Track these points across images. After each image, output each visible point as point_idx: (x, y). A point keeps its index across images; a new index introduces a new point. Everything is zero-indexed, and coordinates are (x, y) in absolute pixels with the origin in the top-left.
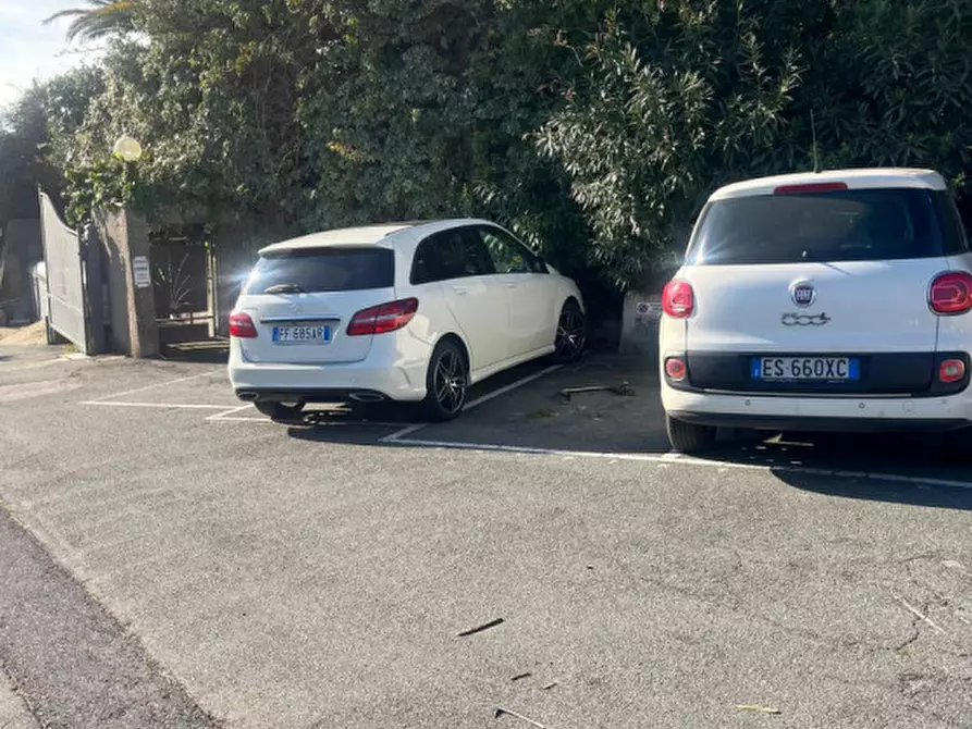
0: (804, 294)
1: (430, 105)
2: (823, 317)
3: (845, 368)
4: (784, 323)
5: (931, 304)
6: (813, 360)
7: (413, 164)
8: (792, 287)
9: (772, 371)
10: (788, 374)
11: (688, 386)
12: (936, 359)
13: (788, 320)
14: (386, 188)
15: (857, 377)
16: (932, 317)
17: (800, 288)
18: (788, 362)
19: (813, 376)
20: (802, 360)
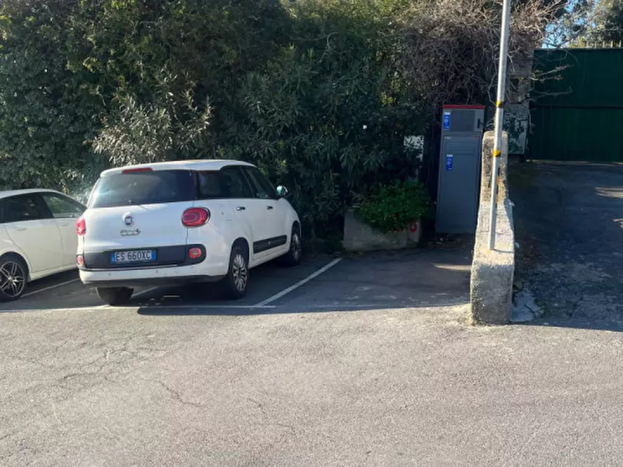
0: (129, 221)
1: (43, 124)
2: (137, 231)
3: (150, 255)
4: (123, 235)
5: (183, 223)
6: (137, 252)
7: (35, 158)
8: (124, 217)
9: (119, 258)
10: (126, 259)
11: (85, 268)
12: (187, 249)
13: (124, 233)
14: (20, 172)
15: (155, 259)
16: (184, 228)
17: (128, 217)
18: (126, 253)
19: (137, 259)
20: (132, 252)
